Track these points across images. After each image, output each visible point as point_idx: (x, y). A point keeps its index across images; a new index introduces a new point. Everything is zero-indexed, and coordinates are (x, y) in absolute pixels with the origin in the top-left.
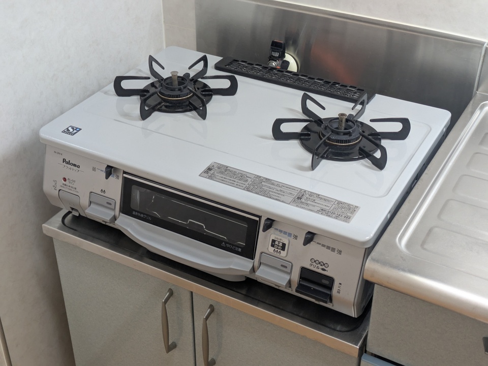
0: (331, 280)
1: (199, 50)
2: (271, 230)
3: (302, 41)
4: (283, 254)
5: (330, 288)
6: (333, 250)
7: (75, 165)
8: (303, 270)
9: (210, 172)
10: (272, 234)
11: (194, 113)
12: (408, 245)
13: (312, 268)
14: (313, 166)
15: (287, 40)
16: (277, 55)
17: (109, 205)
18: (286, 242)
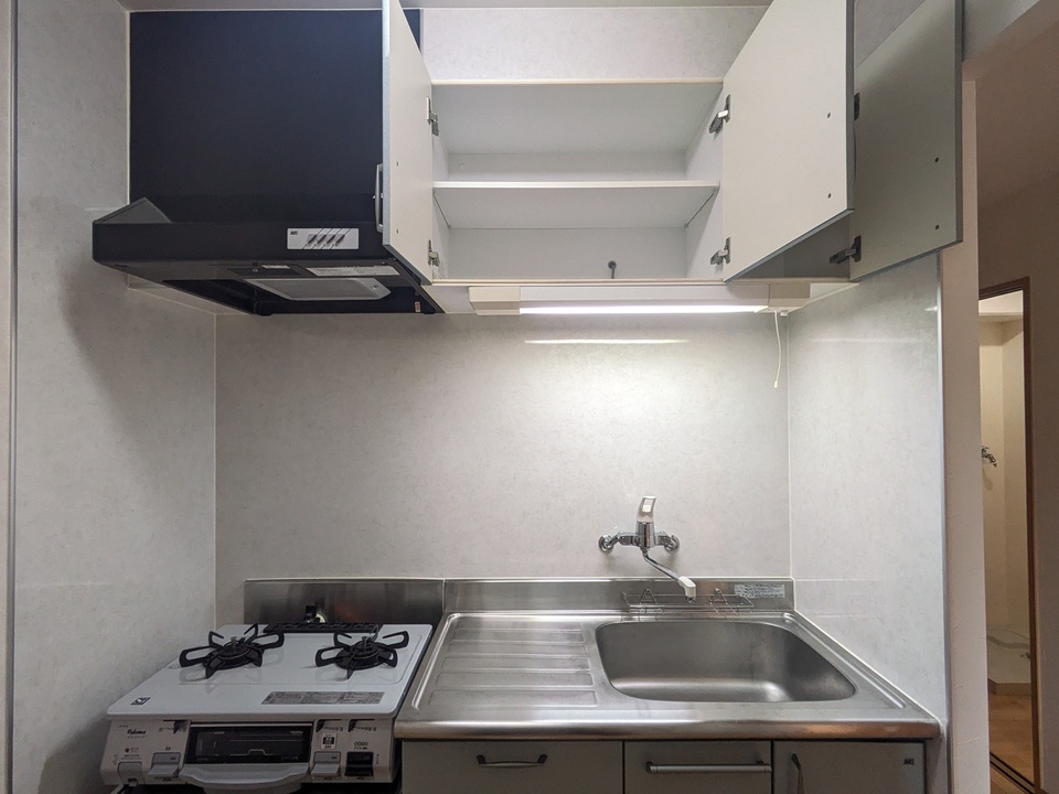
0: (371, 755)
1: (246, 623)
2: (323, 730)
3: (327, 603)
4: (333, 746)
5: (370, 762)
6: (370, 729)
7: (140, 732)
8: (350, 755)
9: (270, 699)
10: (324, 733)
11: (251, 664)
12: (420, 706)
13: (356, 750)
14: (348, 677)
15: (317, 603)
16: (310, 615)
18: (334, 735)
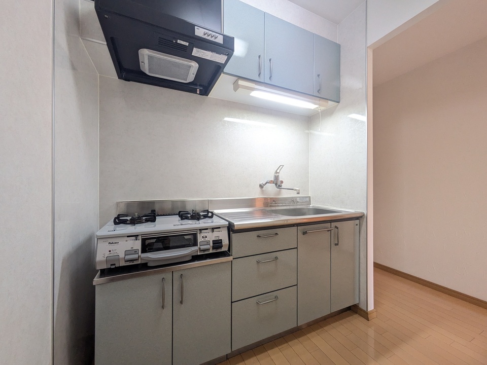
0: (221, 240)
2: (201, 233)
4: (206, 239)
5: (221, 243)
6: (219, 231)
7: (116, 243)
8: (213, 241)
13: (215, 239)
17: (136, 252)
18: (206, 235)
